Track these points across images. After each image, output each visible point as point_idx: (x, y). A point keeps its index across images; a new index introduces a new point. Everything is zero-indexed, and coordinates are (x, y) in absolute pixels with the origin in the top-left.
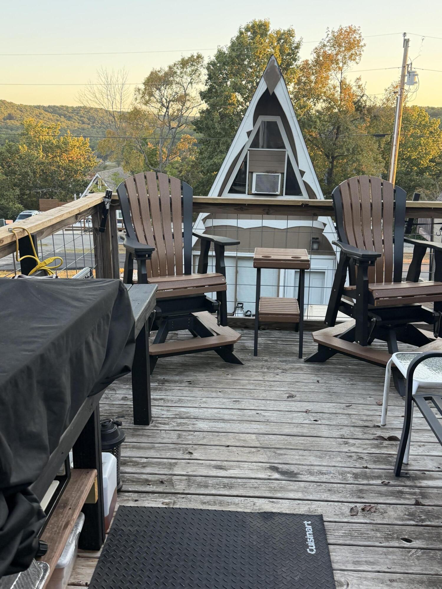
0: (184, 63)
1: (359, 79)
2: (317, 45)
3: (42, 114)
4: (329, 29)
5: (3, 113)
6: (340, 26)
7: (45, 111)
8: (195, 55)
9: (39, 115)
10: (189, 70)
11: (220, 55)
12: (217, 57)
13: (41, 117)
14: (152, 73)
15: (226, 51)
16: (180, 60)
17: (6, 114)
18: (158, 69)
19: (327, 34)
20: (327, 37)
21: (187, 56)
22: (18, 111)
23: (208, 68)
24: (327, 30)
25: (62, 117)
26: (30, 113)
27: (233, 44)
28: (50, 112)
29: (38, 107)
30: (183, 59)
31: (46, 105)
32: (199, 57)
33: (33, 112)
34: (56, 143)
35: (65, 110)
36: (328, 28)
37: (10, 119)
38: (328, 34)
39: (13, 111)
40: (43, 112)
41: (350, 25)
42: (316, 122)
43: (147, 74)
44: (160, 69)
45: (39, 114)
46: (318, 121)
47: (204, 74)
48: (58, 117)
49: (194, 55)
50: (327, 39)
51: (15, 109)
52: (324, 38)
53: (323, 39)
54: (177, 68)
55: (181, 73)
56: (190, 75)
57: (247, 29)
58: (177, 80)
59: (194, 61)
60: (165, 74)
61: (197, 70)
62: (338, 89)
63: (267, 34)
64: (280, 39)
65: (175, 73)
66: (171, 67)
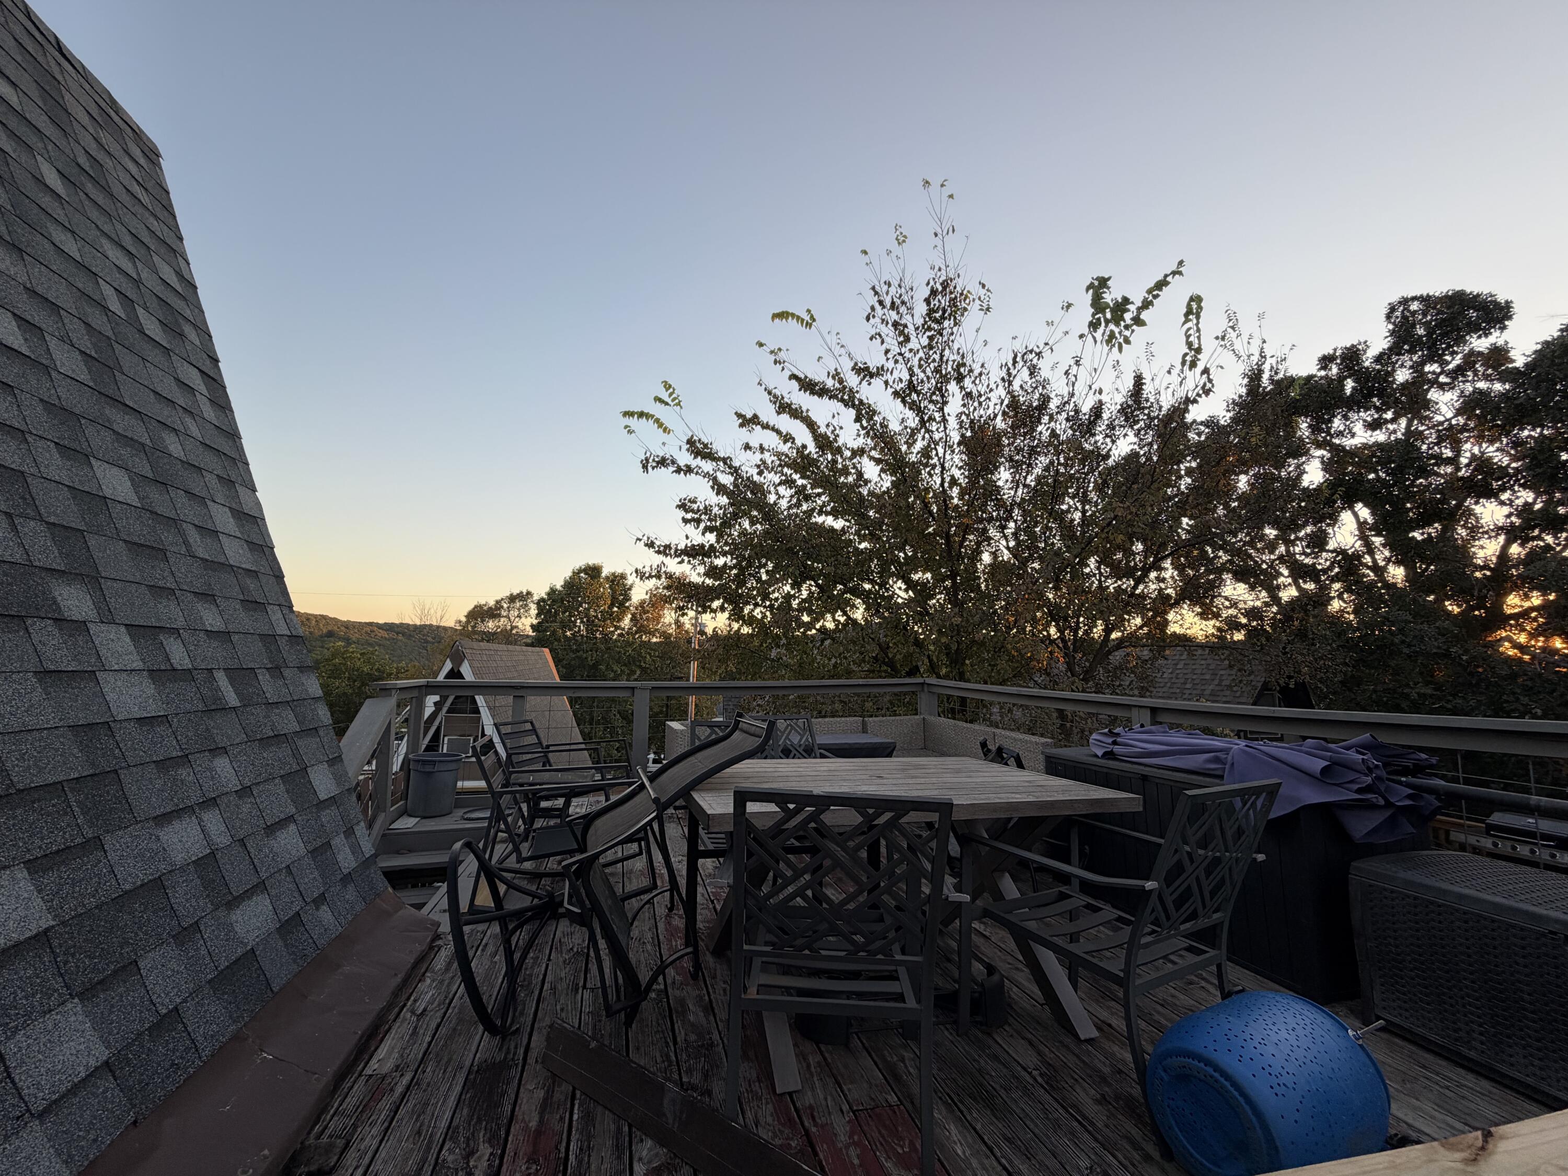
0: (512, 599)
8: (524, 591)
10: (518, 604)
11: (552, 592)
12: (548, 594)
14: (476, 607)
15: (559, 587)
16: (508, 594)
17: (325, 631)
18: (483, 602)
21: (516, 592)
22: (343, 628)
23: (538, 603)
27: (566, 582)
29: (371, 624)
30: (511, 595)
31: (381, 621)
32: (529, 593)
37: (329, 637)
39: (336, 628)
43: (471, 607)
44: (485, 603)
47: (534, 610)
54: (505, 602)
55: (508, 608)
56: (519, 609)
57: (580, 571)
58: (504, 613)
59: (523, 597)
60: (490, 608)
61: (526, 605)
62: (673, 626)
63: (599, 576)
64: (613, 581)
65: (502, 607)
66: (498, 602)
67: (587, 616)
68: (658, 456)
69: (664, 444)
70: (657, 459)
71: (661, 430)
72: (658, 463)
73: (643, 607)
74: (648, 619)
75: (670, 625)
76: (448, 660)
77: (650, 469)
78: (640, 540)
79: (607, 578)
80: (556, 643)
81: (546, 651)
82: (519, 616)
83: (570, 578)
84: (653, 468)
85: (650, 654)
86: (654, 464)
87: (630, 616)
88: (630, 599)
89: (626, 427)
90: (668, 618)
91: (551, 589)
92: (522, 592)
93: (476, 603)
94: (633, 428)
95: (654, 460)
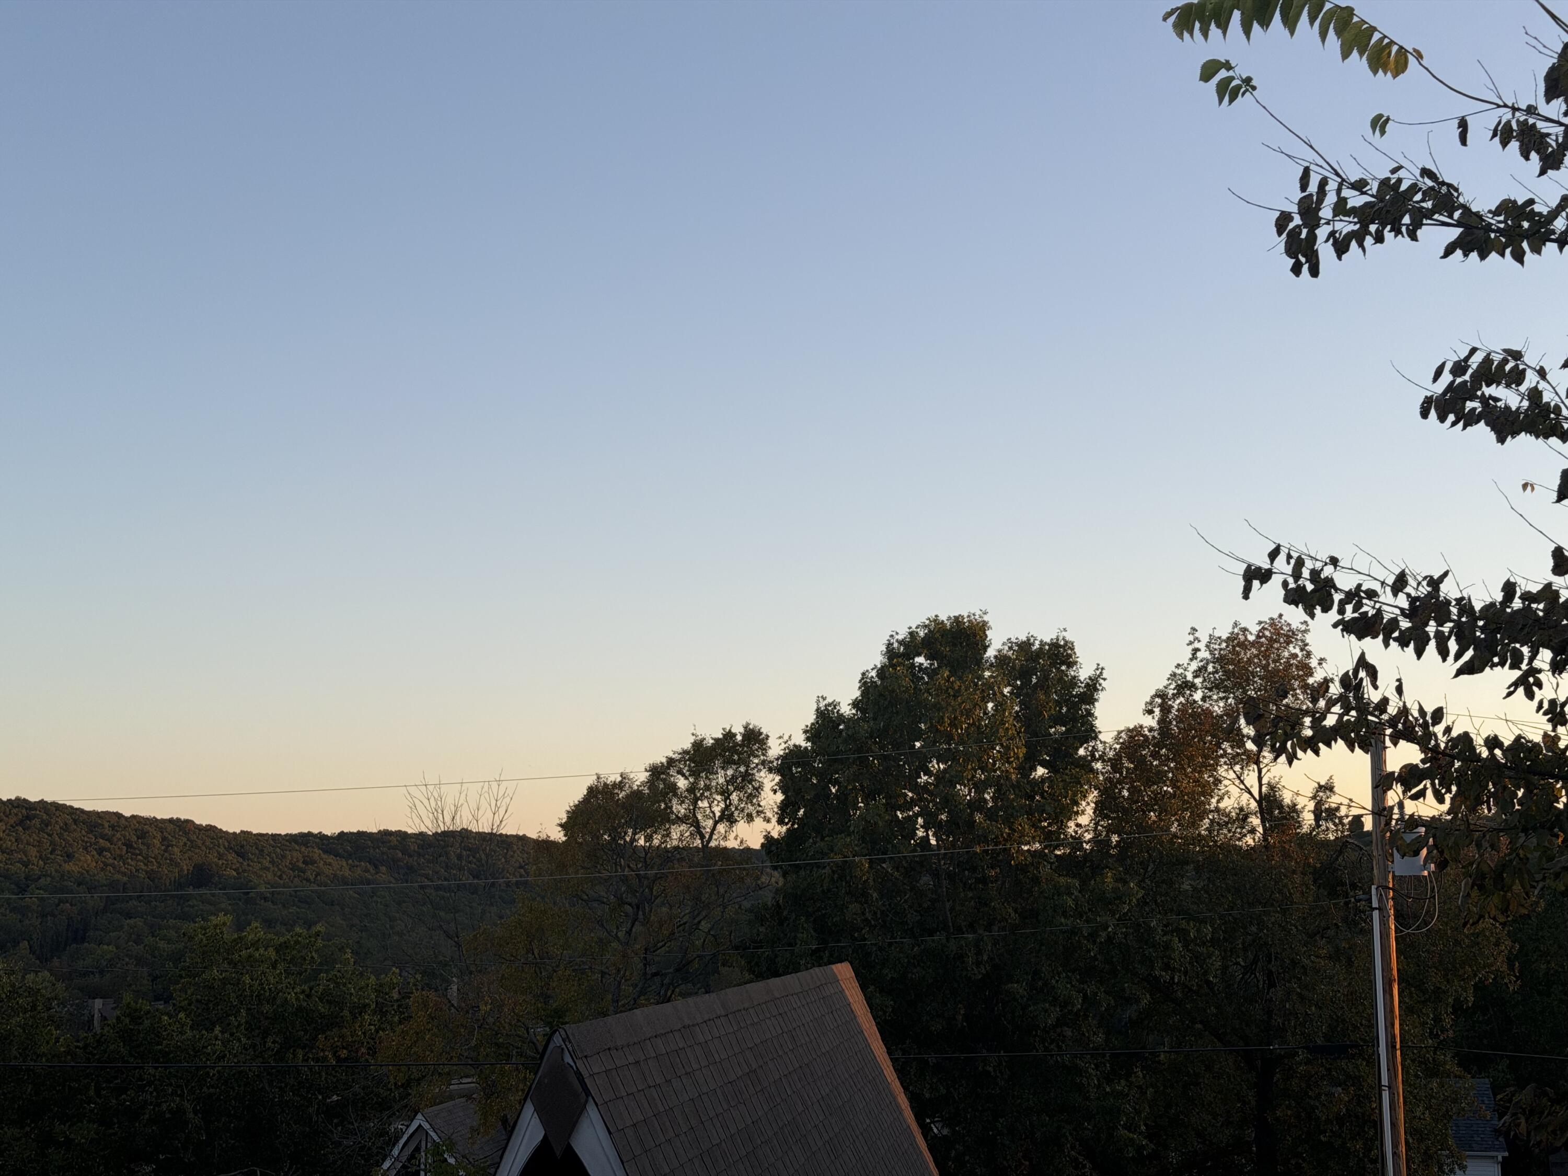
0: (702, 758)
1: (1328, 788)
2: (1160, 682)
3: (313, 862)
4: (1197, 635)
5: (177, 865)
6: (1236, 624)
7: (325, 851)
8: (738, 730)
9: (301, 865)
10: (721, 776)
11: (826, 724)
12: (813, 733)
13: (308, 874)
14: (592, 791)
16: (687, 745)
17: (186, 867)
18: (612, 775)
19: (1191, 647)
20: (1194, 657)
21: (711, 732)
22: (231, 856)
24: (1191, 638)
25: (383, 869)
26: (272, 862)
27: (866, 685)
28: (341, 856)
30: (698, 744)
31: (330, 830)
32: (752, 736)
33: (284, 857)
34: (297, 999)
35: (395, 848)
36: (1194, 630)
37: (198, 885)
38: (1196, 650)
39: (213, 857)
40: (316, 857)
41: (1275, 616)
42: (1167, 946)
43: (577, 794)
44: (619, 779)
45: (305, 862)
46: (1177, 944)
48: (367, 871)
49: (733, 731)
50: (1194, 666)
51: (222, 850)
52: (1184, 661)
53: (1178, 666)
54: (680, 772)
55: (691, 790)
56: (726, 794)
57: (912, 645)
58: (680, 809)
59: (734, 749)
60: (636, 795)
61: (748, 777)
62: (1255, 821)
63: (978, 660)
64: (1025, 674)
65: (673, 788)
66: (657, 772)
67: (949, 801)
68: (1360, 186)
69: (1380, 124)
70: (1356, 200)
71: (1358, 62)
72: (1364, 215)
73: (1141, 763)
74: (1159, 800)
75: (1243, 816)
76: (529, 1110)
77: (1325, 251)
78: (1264, 576)
79: (1001, 659)
80: (854, 907)
81: (844, 971)
82: (728, 817)
83: (882, 672)
84: (1341, 248)
85: (1183, 934)
86: (1345, 226)
87: (1093, 795)
88: (1090, 733)
89: (1209, 70)
90: (1234, 791)
91: (821, 714)
92: (729, 735)
93: (591, 781)
94: (1241, 71)
95: (1341, 208)
